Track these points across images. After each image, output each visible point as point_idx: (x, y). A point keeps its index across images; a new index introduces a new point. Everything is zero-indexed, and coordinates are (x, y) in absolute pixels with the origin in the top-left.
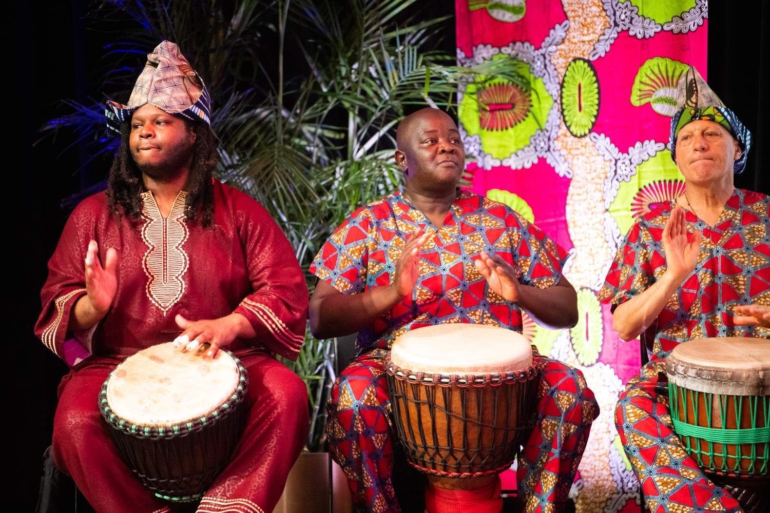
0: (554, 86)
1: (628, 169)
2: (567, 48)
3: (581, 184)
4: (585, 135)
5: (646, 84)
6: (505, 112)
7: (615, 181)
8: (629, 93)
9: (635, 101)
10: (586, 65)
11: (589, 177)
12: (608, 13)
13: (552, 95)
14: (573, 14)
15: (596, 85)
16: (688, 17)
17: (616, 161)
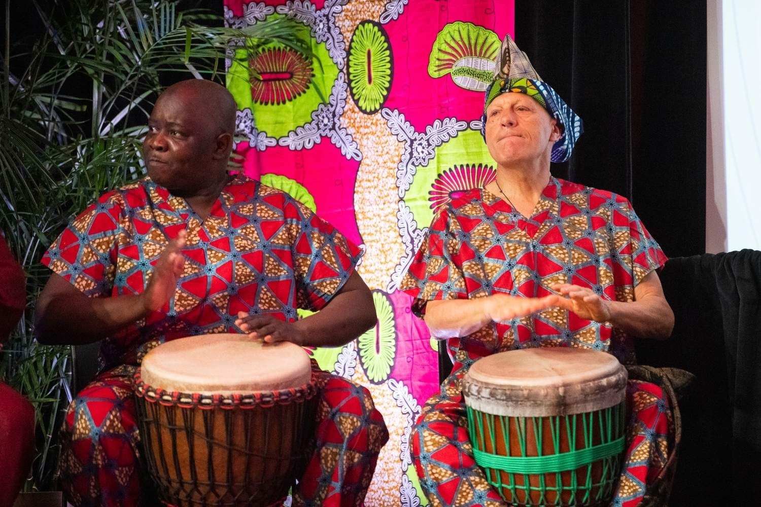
0: (339, 53)
1: (426, 152)
2: (353, 9)
3: (371, 169)
4: (376, 111)
5: (445, 52)
6: (281, 82)
7: (410, 166)
8: (427, 62)
9: (433, 71)
10: (376, 28)
11: (381, 160)
13: (337, 64)
15: (388, 52)
17: (412, 141)
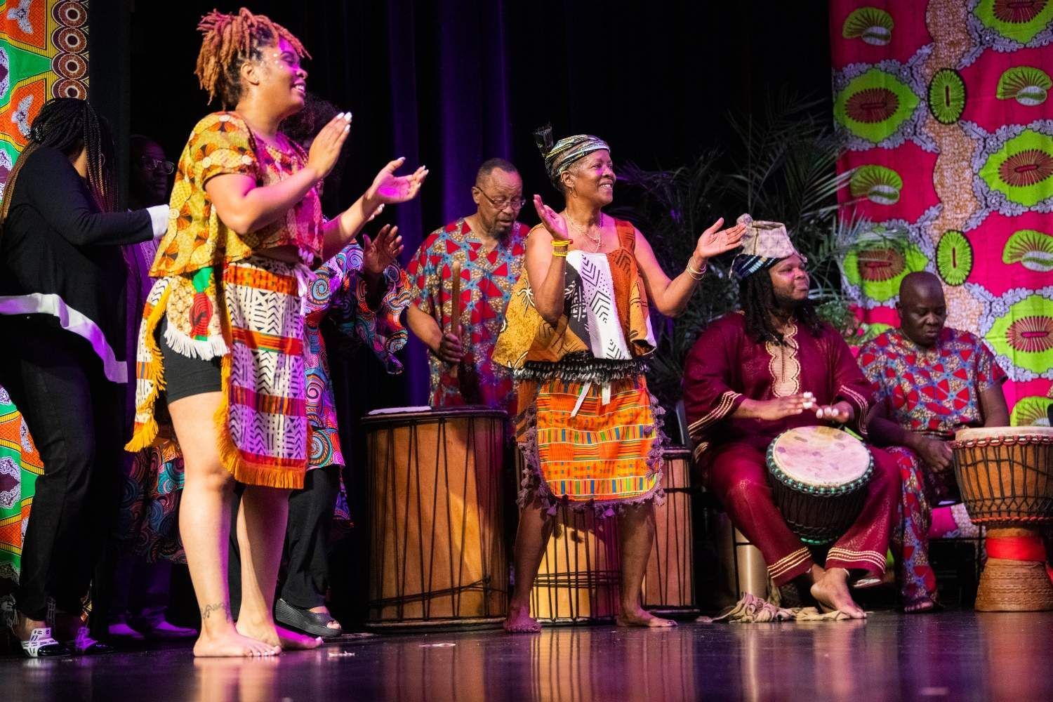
0: (929, 249)
1: (1002, 308)
2: (940, 223)
4: (959, 284)
5: (1016, 248)
6: (883, 268)
7: (990, 317)
8: (1001, 254)
9: (1006, 259)
10: (959, 235)
12: (979, 198)
13: (927, 256)
14: (947, 199)
15: (969, 249)
17: (991, 303)
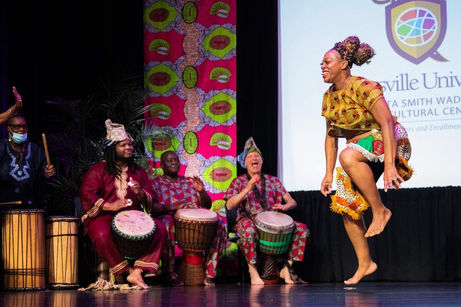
0: (181, 139)
1: (209, 164)
2: (186, 128)
3: (191, 167)
4: (192, 153)
5: (215, 140)
6: (162, 146)
7: (204, 167)
8: (209, 142)
9: (211, 144)
10: (193, 133)
11: (194, 166)
12: (201, 119)
13: (180, 141)
14: (189, 119)
15: (197, 139)
16: (228, 122)
17: (204, 161)
